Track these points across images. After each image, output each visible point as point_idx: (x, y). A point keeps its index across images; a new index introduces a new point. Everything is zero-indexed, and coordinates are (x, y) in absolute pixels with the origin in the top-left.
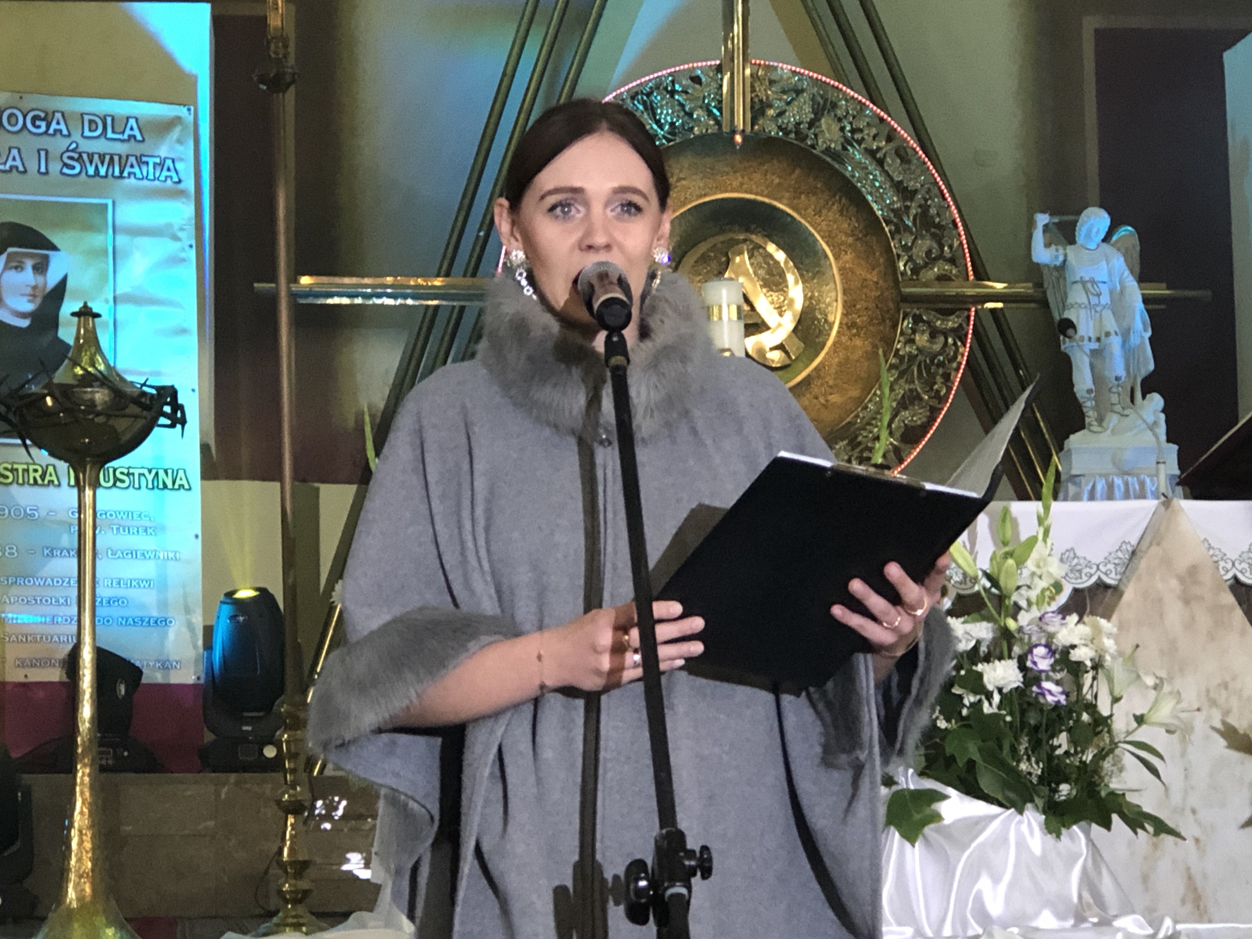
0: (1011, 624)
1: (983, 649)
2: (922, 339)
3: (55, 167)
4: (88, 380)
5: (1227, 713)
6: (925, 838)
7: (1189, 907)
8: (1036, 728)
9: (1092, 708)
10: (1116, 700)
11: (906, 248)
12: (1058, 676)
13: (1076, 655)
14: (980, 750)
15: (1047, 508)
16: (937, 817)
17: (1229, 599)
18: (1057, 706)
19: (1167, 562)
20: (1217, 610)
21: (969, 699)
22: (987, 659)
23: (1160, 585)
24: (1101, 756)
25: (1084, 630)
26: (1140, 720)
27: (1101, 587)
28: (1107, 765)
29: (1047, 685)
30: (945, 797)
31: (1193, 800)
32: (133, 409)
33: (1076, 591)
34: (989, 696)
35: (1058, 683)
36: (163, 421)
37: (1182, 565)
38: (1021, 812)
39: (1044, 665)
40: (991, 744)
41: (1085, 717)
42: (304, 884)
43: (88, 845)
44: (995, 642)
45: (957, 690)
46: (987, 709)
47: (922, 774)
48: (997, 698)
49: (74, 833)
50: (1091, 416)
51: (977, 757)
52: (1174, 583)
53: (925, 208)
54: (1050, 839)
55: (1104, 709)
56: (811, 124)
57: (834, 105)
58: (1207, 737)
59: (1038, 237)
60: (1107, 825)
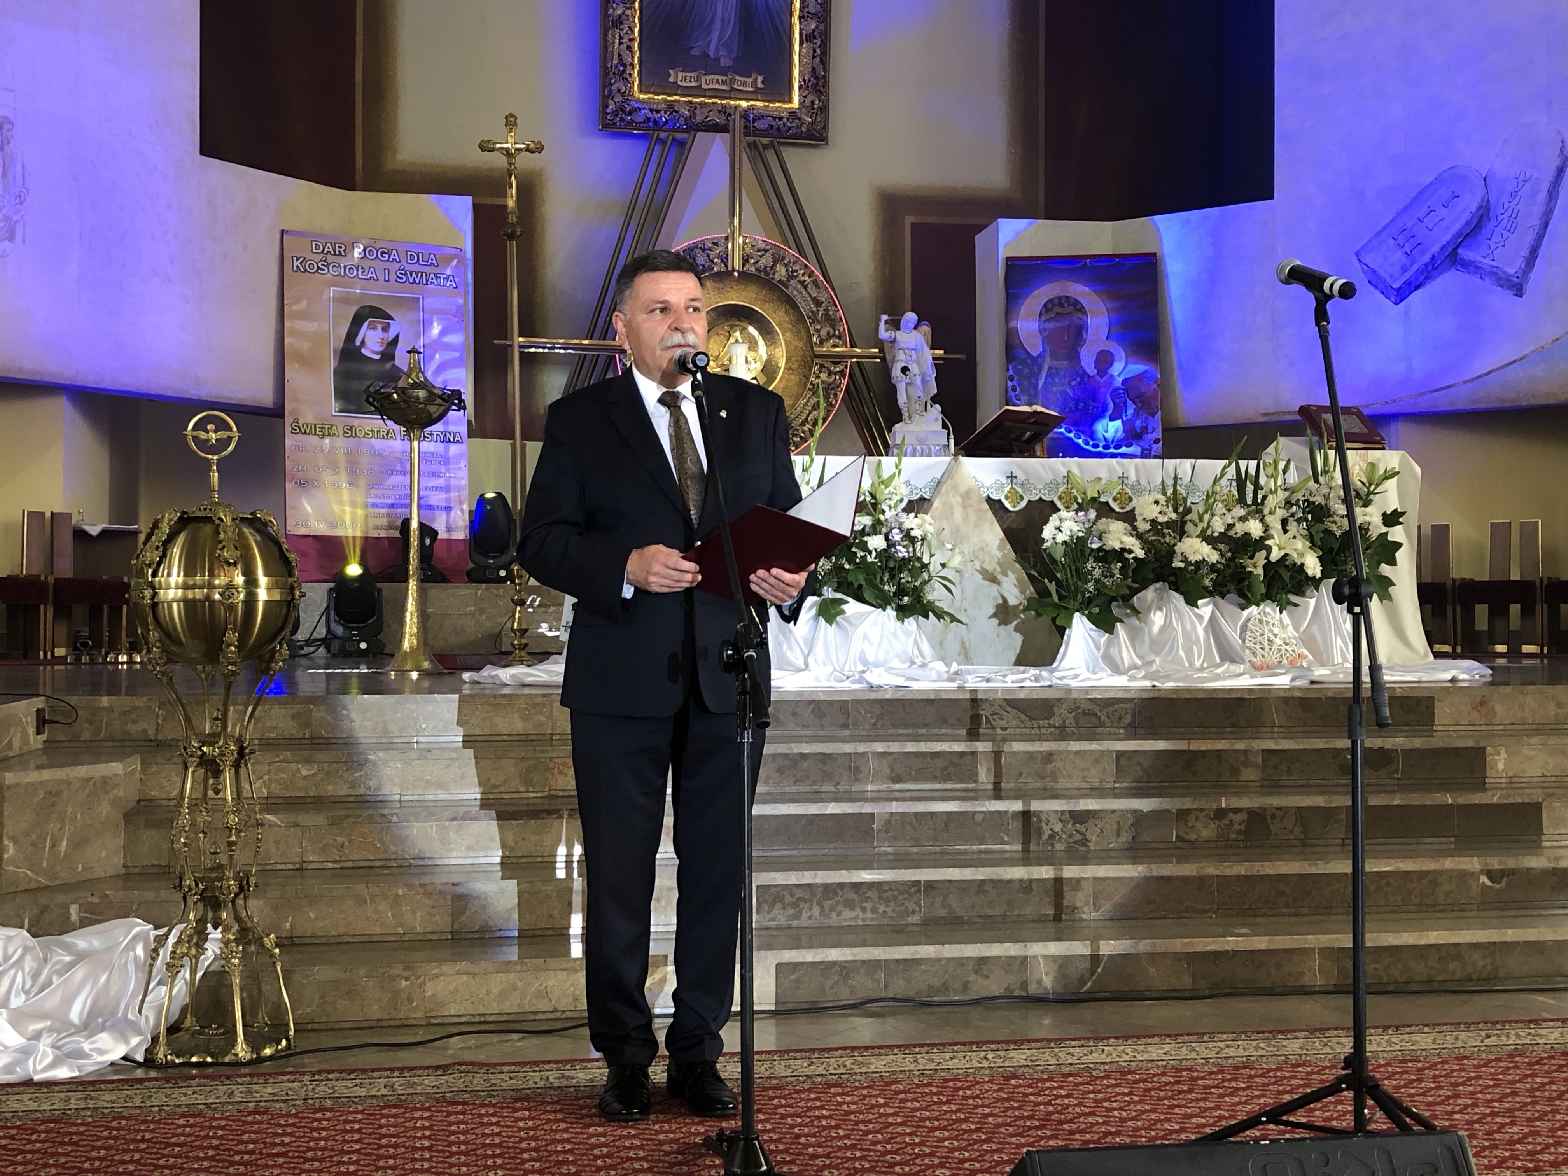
0: (882, 517)
1: (867, 529)
2: (823, 376)
3: (393, 277)
4: (416, 386)
5: (983, 563)
6: (837, 623)
7: (962, 657)
8: (892, 569)
9: (919, 559)
10: (932, 556)
11: (818, 331)
12: (904, 543)
13: (913, 533)
14: (866, 580)
15: (900, 461)
16: (843, 612)
17: (986, 506)
18: (904, 558)
19: (955, 488)
20: (979, 511)
21: (860, 554)
22: (869, 535)
23: (952, 500)
24: (925, 583)
25: (918, 521)
26: (943, 565)
27: (922, 499)
28: (927, 588)
29: (898, 548)
30: (847, 602)
31: (965, 606)
32: (439, 401)
33: (910, 501)
34: (870, 553)
35: (904, 547)
36: (454, 407)
37: (963, 489)
38: (884, 610)
39: (898, 538)
40: (871, 576)
41: (918, 564)
42: (524, 641)
43: (415, 620)
44: (873, 526)
45: (854, 549)
46: (869, 559)
47: (835, 591)
48: (874, 554)
49: (408, 615)
50: (905, 415)
51: (863, 583)
52: (959, 499)
53: (827, 311)
54: (899, 623)
55: (926, 560)
56: (772, 268)
57: (784, 258)
58: (973, 574)
59: (882, 326)
60: (927, 617)
